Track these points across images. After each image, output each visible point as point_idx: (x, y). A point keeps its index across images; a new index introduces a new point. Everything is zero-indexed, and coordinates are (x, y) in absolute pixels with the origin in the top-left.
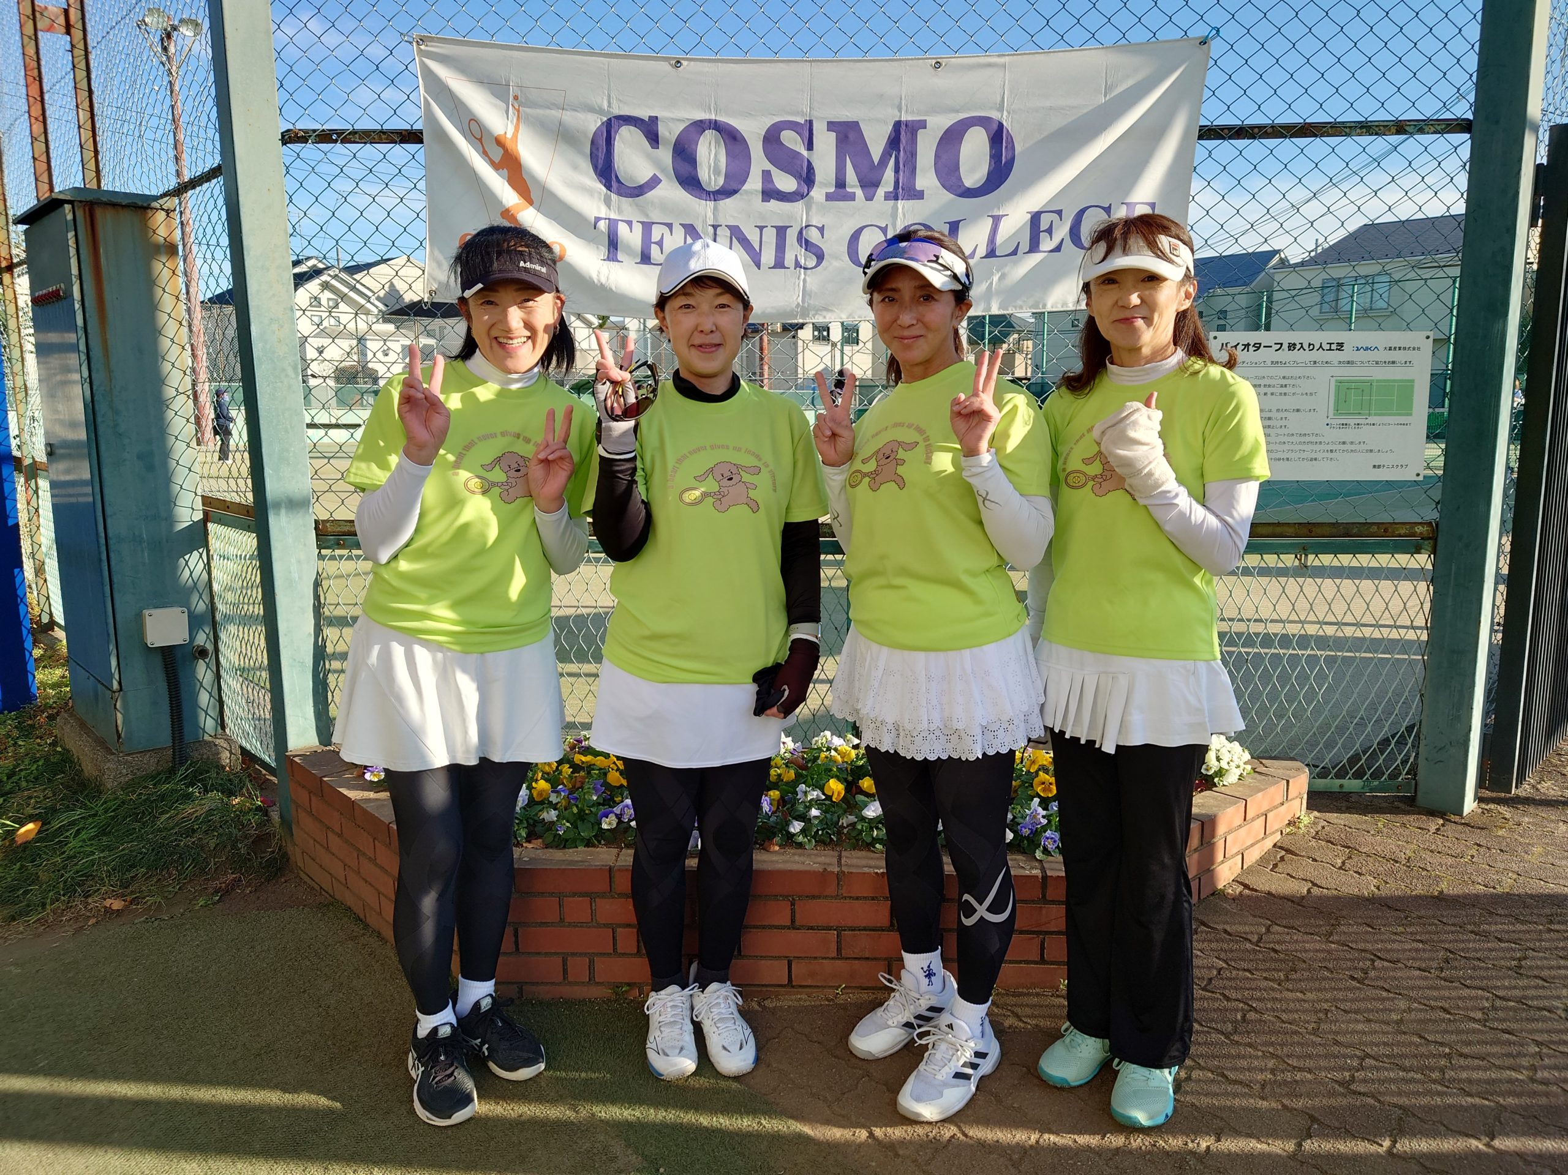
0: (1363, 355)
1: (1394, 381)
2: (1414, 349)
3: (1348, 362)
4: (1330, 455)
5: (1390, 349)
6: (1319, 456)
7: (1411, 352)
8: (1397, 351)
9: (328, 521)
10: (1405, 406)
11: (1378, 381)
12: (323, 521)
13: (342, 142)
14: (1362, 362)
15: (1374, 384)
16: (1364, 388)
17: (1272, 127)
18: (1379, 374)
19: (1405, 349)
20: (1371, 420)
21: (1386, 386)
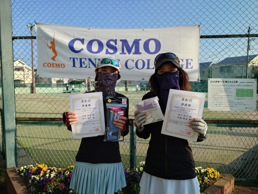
0: (241, 84)
1: (249, 89)
2: (253, 82)
3: (239, 85)
4: (236, 105)
5: (248, 82)
6: (233, 106)
7: (252, 83)
8: (249, 83)
9: (18, 118)
10: (252, 95)
11: (245, 89)
12: (17, 118)
13: (24, 39)
14: (242, 85)
15: (245, 90)
16: (242, 91)
17: (220, 36)
18: (246, 88)
19: (251, 82)
20: (244, 98)
21: (247, 91)
